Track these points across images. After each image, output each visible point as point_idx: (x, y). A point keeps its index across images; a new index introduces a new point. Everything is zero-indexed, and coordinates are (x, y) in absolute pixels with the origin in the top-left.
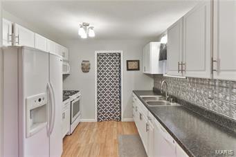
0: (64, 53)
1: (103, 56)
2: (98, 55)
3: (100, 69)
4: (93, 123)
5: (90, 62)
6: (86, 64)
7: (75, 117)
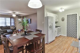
0: (56, 16)
1: (69, 16)
2: (67, 15)
3: (68, 20)
4: (65, 36)
5: (64, 18)
6: (63, 18)
7: (59, 33)
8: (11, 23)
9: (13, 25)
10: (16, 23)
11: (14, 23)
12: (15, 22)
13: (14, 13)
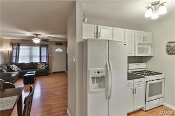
8: (41, 56)
9: (45, 61)
10: (51, 57)
11: (48, 57)
12: (50, 55)
13: (37, 35)
